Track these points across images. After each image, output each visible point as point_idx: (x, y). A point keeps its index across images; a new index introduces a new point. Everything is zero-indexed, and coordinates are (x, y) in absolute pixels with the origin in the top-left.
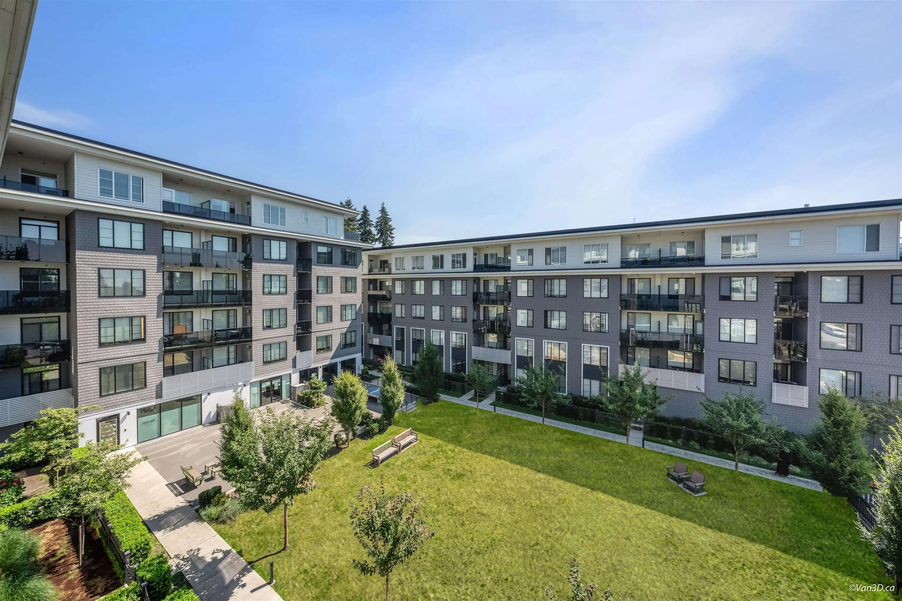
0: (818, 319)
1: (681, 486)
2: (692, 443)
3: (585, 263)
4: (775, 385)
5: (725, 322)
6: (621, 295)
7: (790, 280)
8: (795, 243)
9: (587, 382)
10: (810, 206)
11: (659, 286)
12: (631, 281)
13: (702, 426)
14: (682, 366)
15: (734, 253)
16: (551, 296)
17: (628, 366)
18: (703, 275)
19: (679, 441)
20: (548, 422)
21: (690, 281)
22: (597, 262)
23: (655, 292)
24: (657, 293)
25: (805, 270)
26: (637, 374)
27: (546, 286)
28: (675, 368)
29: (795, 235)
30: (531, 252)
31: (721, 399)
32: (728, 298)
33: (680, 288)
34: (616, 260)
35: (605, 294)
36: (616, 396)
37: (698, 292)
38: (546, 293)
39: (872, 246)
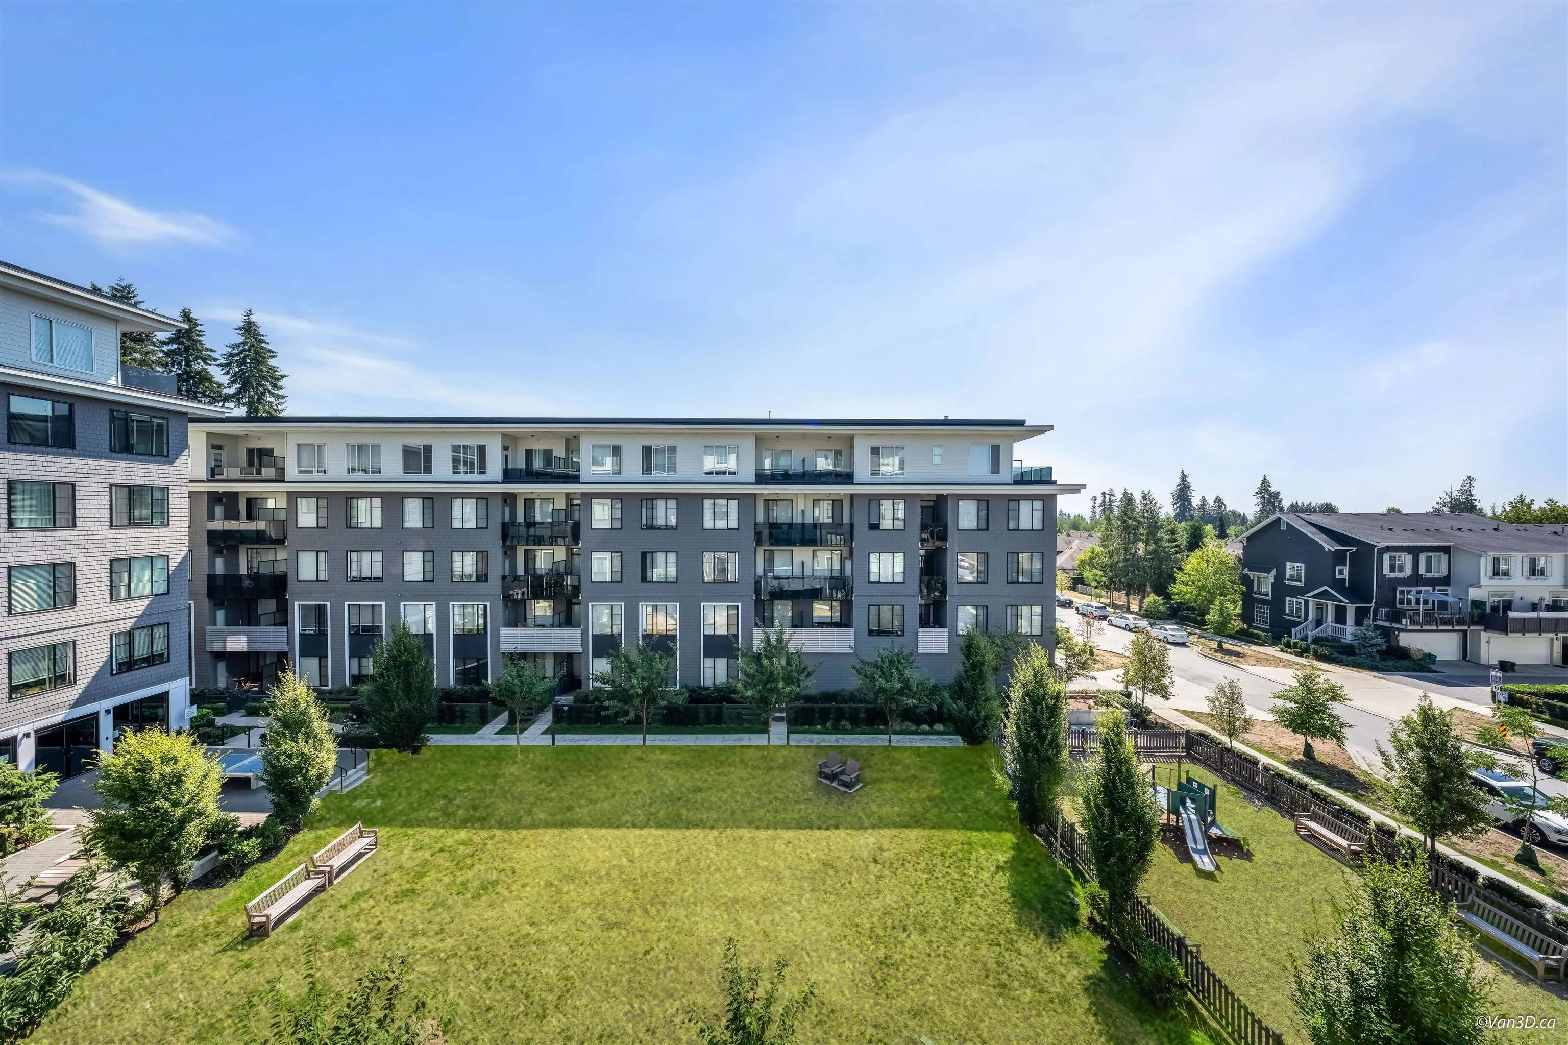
0: (956, 550)
1: (835, 783)
2: (843, 723)
3: (707, 474)
4: (920, 630)
5: (873, 558)
6: (756, 524)
7: (932, 504)
8: (937, 460)
9: (709, 662)
10: (949, 417)
11: (803, 512)
12: (768, 504)
13: (852, 698)
14: (829, 620)
15: (883, 469)
16: (651, 527)
17: (769, 630)
18: (852, 496)
19: (829, 725)
20: (651, 739)
21: (837, 503)
22: (724, 473)
23: (798, 520)
24: (800, 521)
25: (945, 493)
26: (780, 640)
27: (644, 510)
28: (821, 625)
29: (937, 451)
30: (617, 451)
31: (874, 657)
32: (875, 527)
33: (826, 513)
34: (749, 473)
35: (733, 524)
36: (753, 676)
37: (846, 519)
38: (644, 522)
39: (995, 468)
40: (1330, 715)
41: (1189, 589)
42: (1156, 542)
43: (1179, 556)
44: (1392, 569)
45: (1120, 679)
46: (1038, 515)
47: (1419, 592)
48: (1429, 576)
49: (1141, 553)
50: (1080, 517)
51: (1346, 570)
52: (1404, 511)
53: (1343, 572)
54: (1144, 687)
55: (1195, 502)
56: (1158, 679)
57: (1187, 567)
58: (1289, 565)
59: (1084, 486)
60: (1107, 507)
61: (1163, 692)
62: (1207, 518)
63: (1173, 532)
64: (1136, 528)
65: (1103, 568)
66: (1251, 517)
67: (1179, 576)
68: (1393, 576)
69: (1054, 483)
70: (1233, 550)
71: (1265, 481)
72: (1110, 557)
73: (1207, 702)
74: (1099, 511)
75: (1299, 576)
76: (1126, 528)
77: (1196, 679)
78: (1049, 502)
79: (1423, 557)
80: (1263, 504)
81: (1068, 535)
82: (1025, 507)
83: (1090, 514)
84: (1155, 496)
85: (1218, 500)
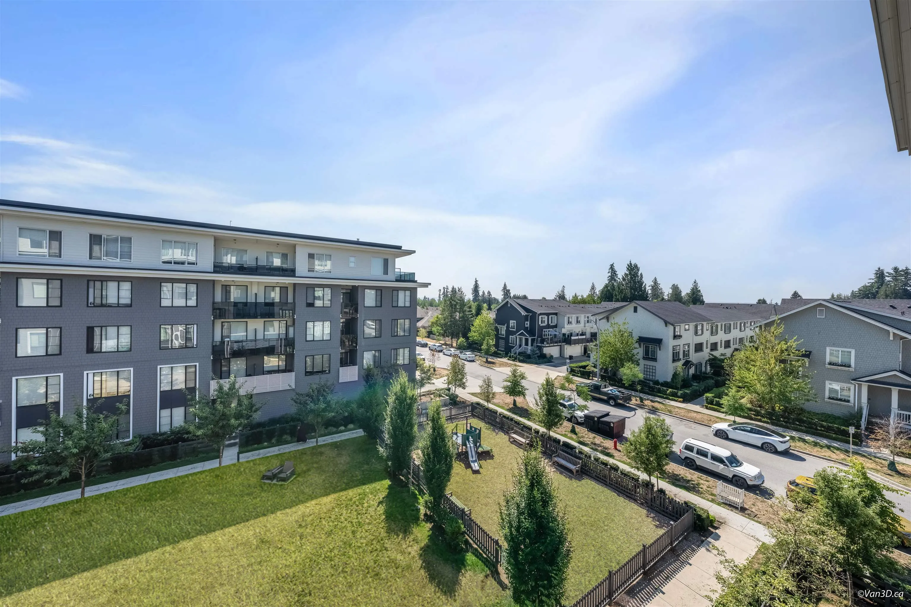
0: (363, 319)
1: (275, 481)
2: (285, 437)
3: (164, 262)
4: (341, 368)
5: (310, 325)
6: (214, 303)
7: (349, 291)
8: (352, 265)
9: (166, 413)
10: (360, 240)
11: (256, 294)
12: (226, 288)
13: (293, 419)
14: (276, 368)
15: (317, 268)
16: (102, 305)
17: (222, 381)
18: (295, 285)
19: (274, 441)
20: (91, 491)
21: (284, 289)
22: (183, 263)
23: (251, 299)
24: (254, 301)
25: (357, 285)
26: (232, 386)
27: (91, 291)
28: (270, 372)
29: (352, 259)
30: (55, 236)
31: (306, 390)
32: (311, 305)
33: (275, 296)
34: (207, 263)
35: (192, 302)
36: (206, 418)
37: (290, 300)
38: (91, 300)
39: (386, 272)
40: (522, 386)
41: (476, 334)
42: (463, 313)
43: (472, 319)
44: (542, 323)
45: (445, 382)
46: (408, 299)
47: (549, 331)
48: (552, 324)
49: (457, 318)
50: (433, 300)
51: (528, 323)
52: (547, 299)
53: (527, 324)
54: (455, 384)
55: (481, 293)
56: (461, 380)
57: (475, 324)
58: (511, 321)
59: (430, 284)
60: (445, 294)
61: (463, 386)
62: (484, 300)
63: (470, 307)
64: (455, 306)
65: (441, 326)
66: (500, 301)
67: (472, 328)
68: (542, 325)
69: (416, 282)
70: (491, 316)
71: (505, 285)
72: (444, 320)
73: (479, 388)
74: (442, 297)
75: (514, 326)
76: (451, 305)
77: (477, 377)
78: (413, 291)
79: (550, 317)
80: (504, 294)
81: (427, 309)
82: (401, 294)
83: (438, 298)
84: (463, 290)
85: (489, 292)
